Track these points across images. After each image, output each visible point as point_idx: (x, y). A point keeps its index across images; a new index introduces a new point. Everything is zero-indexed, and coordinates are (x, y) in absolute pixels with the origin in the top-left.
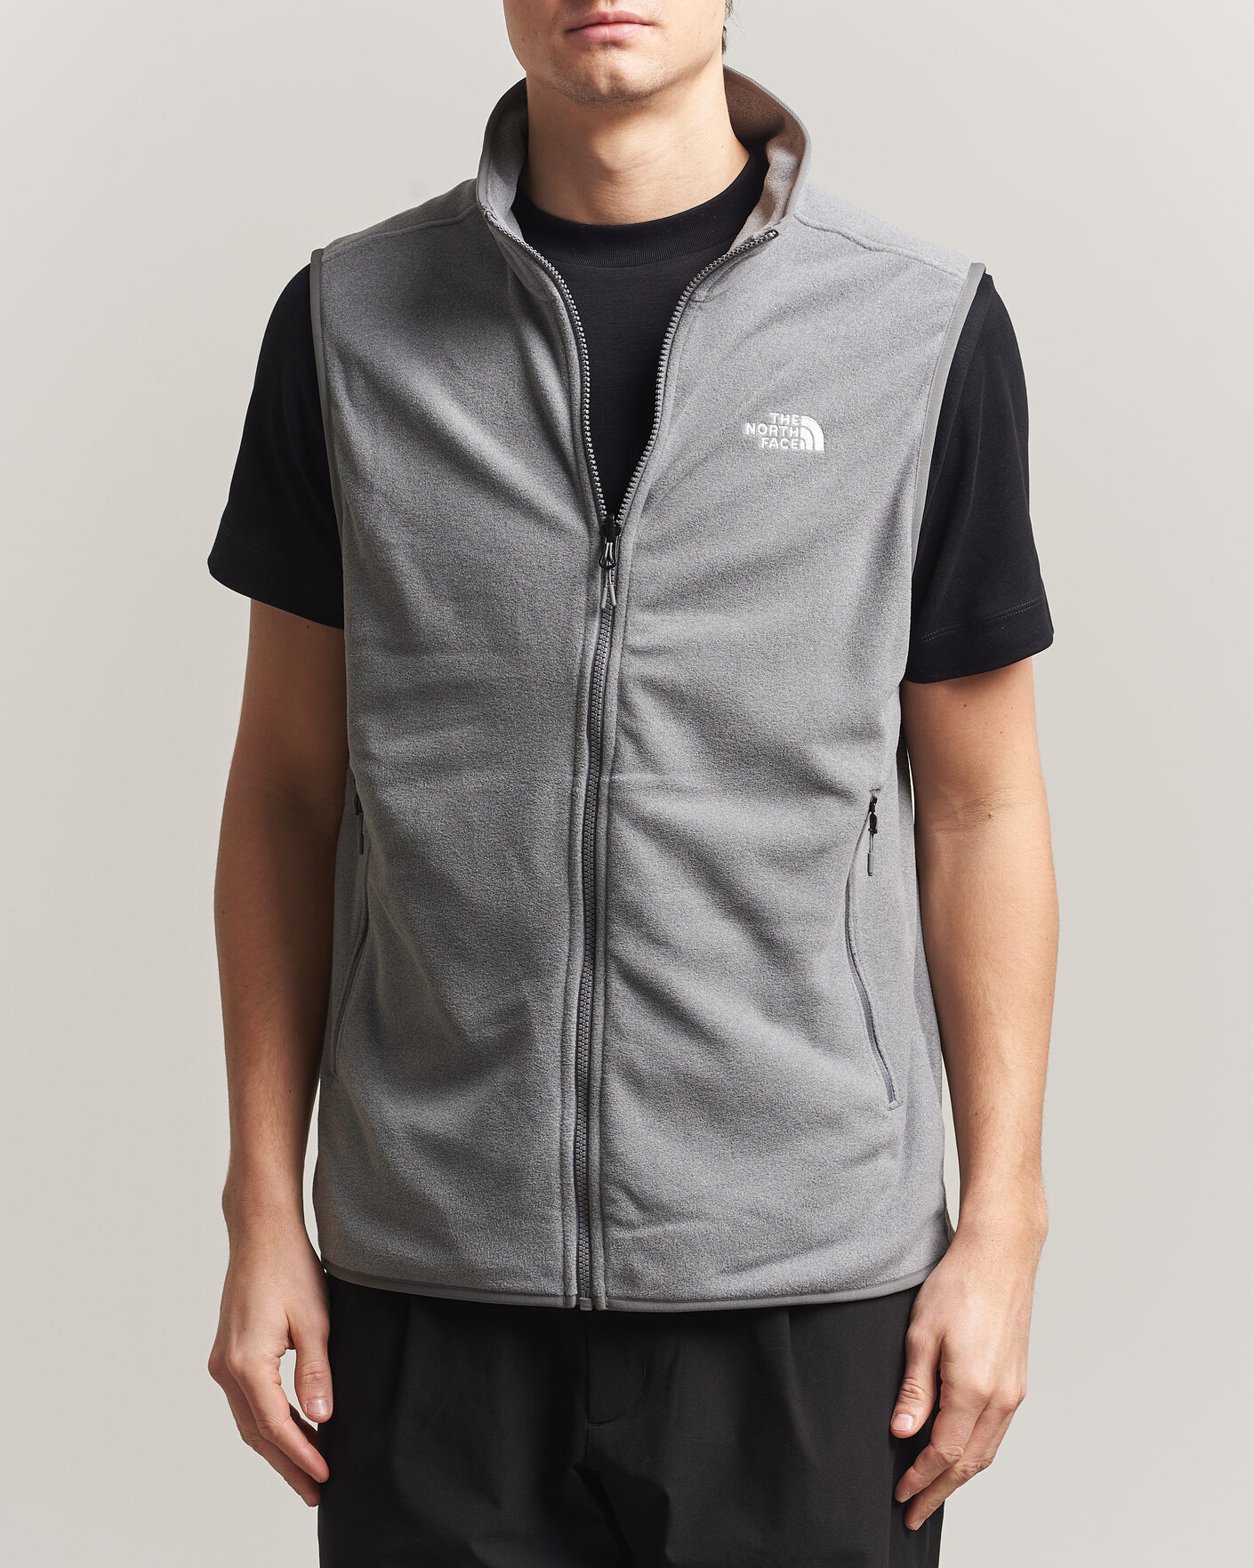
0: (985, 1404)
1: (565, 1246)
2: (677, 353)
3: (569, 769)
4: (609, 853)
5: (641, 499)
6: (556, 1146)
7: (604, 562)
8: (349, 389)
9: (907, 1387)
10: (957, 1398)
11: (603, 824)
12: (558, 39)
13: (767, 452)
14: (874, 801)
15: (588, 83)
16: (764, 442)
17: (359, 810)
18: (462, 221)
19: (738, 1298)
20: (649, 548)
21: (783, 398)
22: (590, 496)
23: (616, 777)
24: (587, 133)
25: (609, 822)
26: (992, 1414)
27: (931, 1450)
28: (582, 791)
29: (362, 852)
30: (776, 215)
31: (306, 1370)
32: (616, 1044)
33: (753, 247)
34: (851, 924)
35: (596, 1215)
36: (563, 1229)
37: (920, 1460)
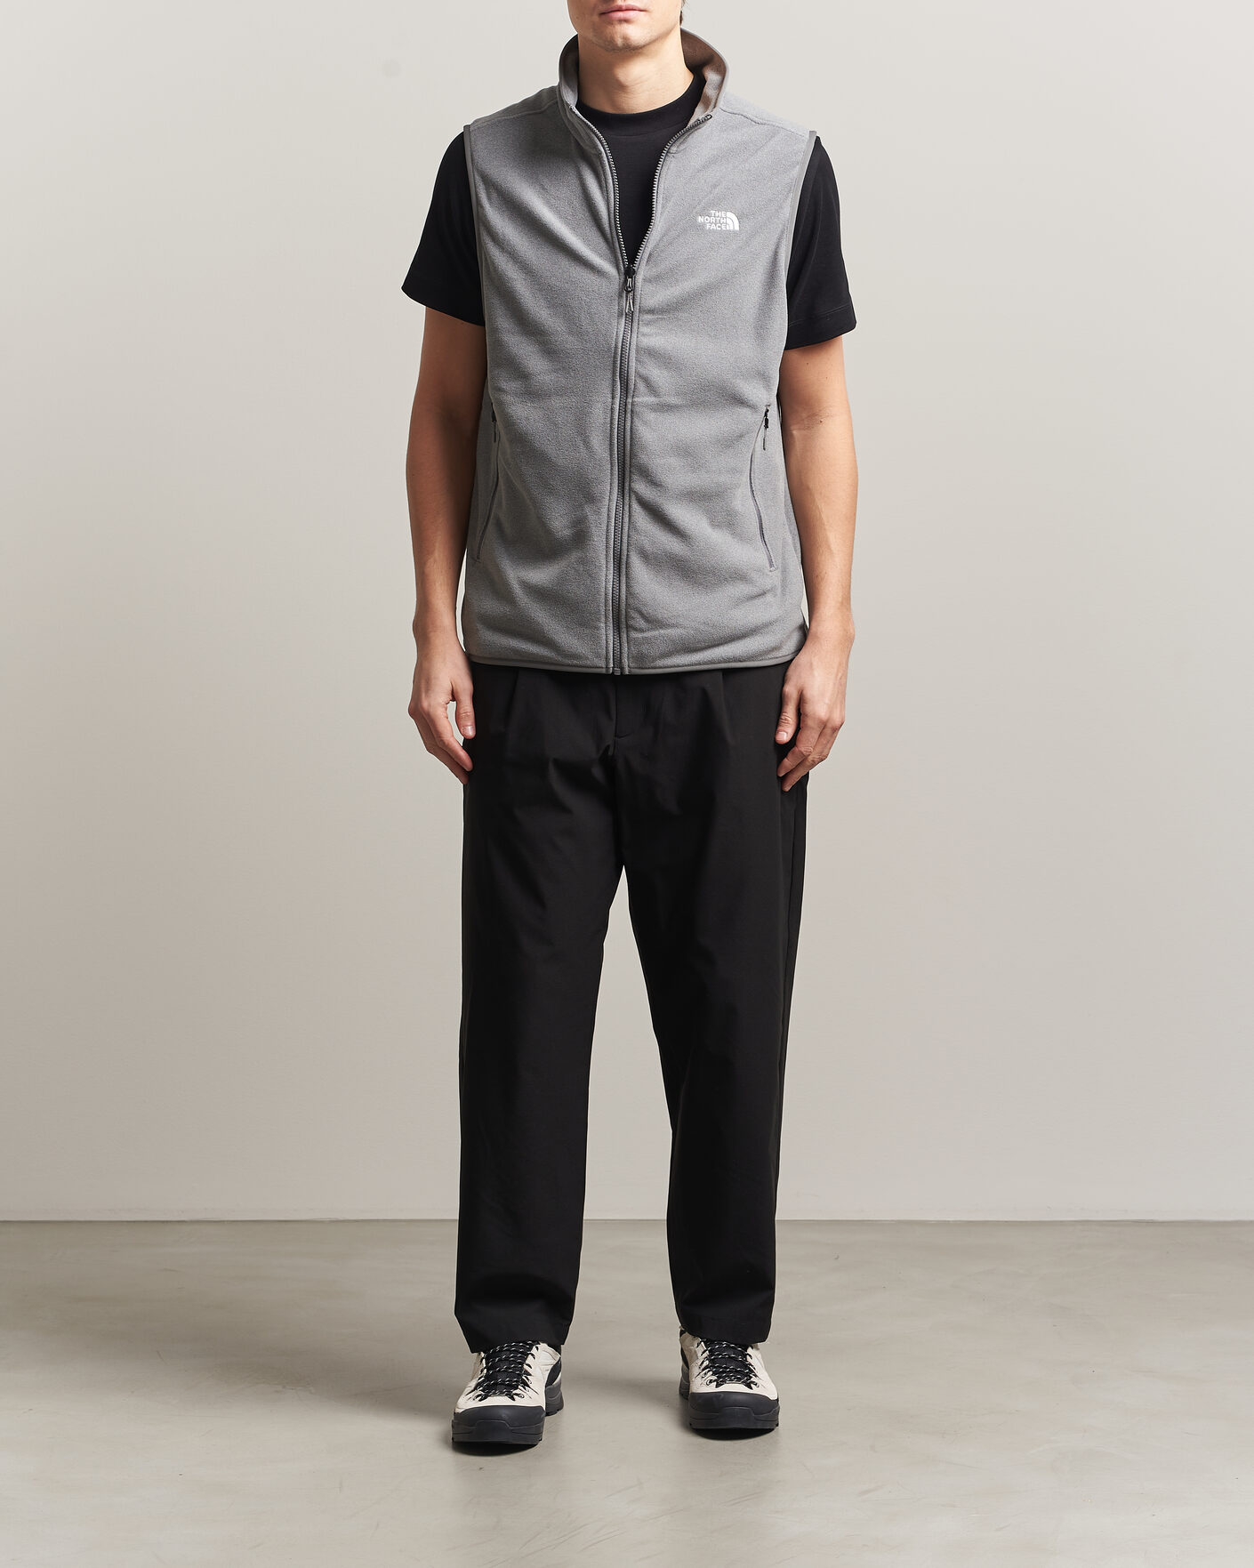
0: (824, 725)
1: (607, 642)
2: (662, 180)
3: (610, 396)
4: (631, 438)
5: (646, 256)
6: (603, 590)
7: (627, 289)
8: (489, 198)
9: (783, 717)
10: (810, 722)
11: (628, 424)
12: (596, 18)
13: (710, 231)
14: (768, 411)
15: (612, 41)
16: (708, 226)
17: (494, 419)
18: (545, 111)
19: (696, 665)
20: (650, 281)
21: (718, 203)
22: (619, 255)
23: (636, 399)
24: (610, 68)
25: (632, 422)
26: (828, 731)
27: (796, 749)
28: (617, 407)
29: (495, 441)
30: (711, 107)
31: (462, 711)
32: (635, 537)
33: (699, 123)
34: (752, 475)
35: (623, 626)
36: (606, 632)
37: (790, 754)
